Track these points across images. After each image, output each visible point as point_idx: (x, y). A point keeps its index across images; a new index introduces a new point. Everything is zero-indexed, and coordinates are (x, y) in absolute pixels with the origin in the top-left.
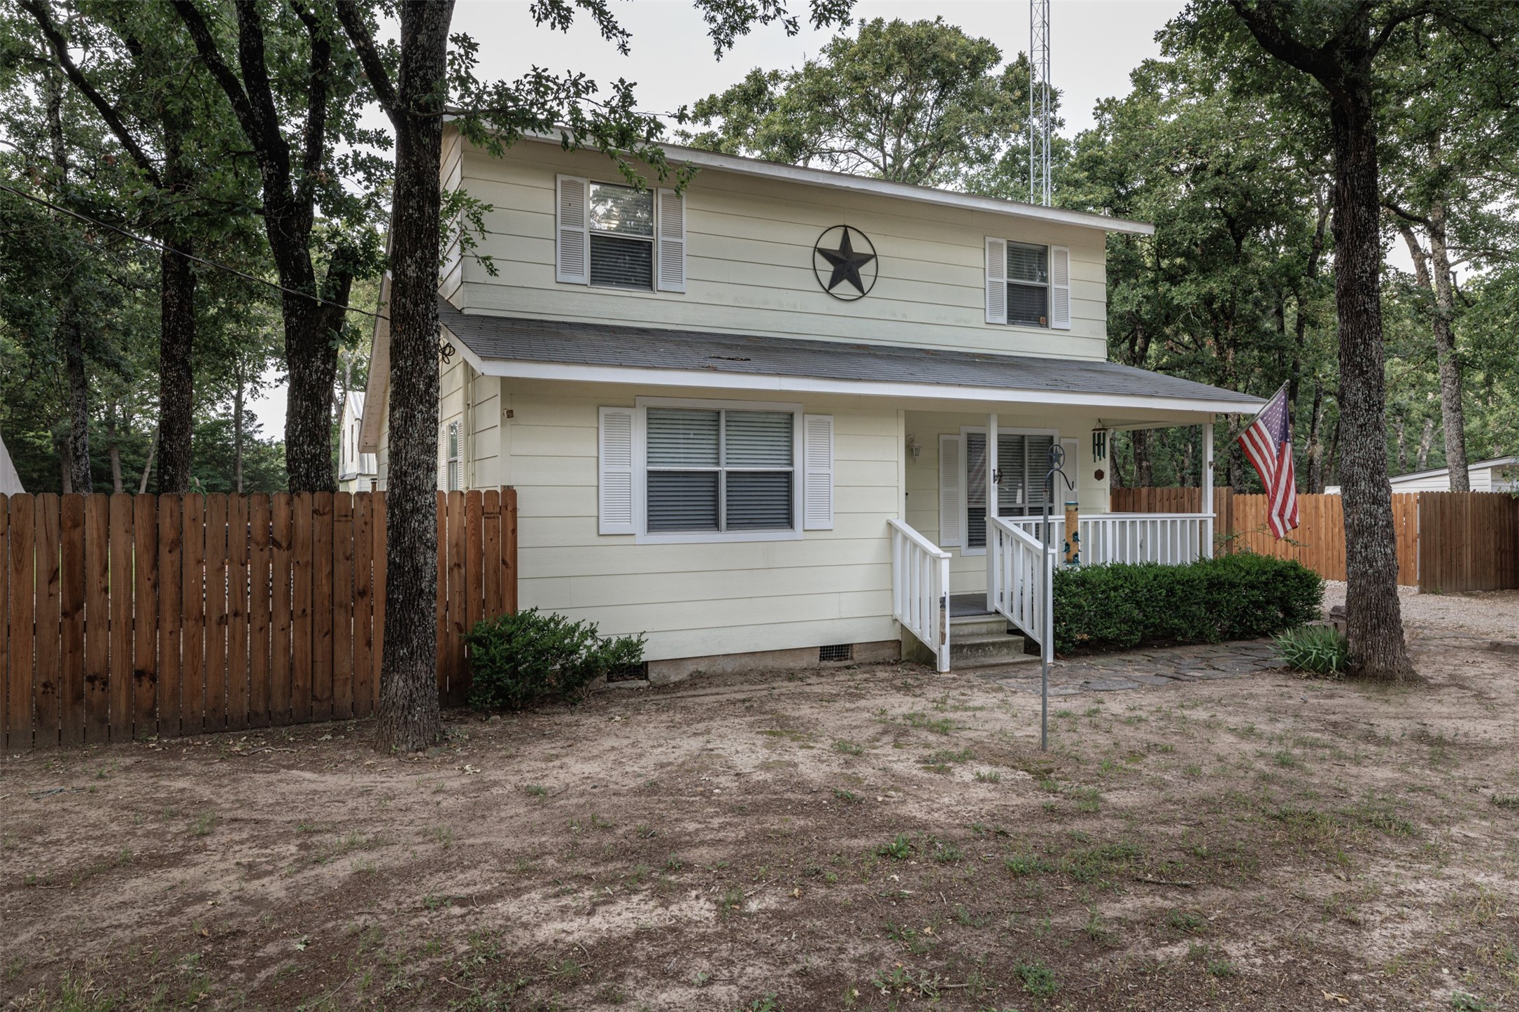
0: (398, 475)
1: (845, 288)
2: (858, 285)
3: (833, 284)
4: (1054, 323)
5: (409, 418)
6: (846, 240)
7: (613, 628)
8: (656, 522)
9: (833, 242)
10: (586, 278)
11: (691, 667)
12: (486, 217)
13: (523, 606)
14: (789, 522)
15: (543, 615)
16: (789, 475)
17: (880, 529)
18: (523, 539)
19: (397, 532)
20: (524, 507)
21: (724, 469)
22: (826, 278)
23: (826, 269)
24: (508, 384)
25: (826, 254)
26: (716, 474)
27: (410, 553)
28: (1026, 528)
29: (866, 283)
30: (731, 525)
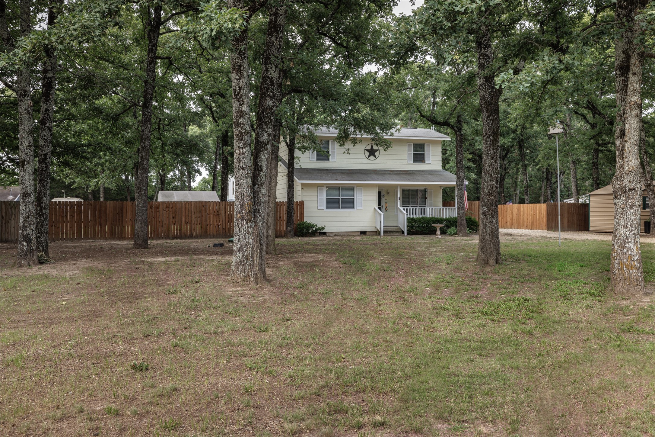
0: (289, 199)
1: (372, 157)
2: (375, 156)
3: (369, 156)
4: (426, 162)
5: (290, 191)
6: (372, 147)
7: (320, 225)
8: (328, 207)
9: (369, 148)
10: (316, 160)
11: (334, 234)
12: (300, 159)
13: (305, 221)
14: (354, 208)
15: (308, 222)
16: (353, 199)
17: (373, 209)
18: (305, 210)
19: (288, 207)
20: (305, 204)
21: (341, 197)
22: (367, 156)
23: (367, 154)
24: (302, 184)
25: (367, 150)
26: (339, 199)
27: (290, 210)
28: (404, 209)
29: (377, 156)
30: (342, 208)
